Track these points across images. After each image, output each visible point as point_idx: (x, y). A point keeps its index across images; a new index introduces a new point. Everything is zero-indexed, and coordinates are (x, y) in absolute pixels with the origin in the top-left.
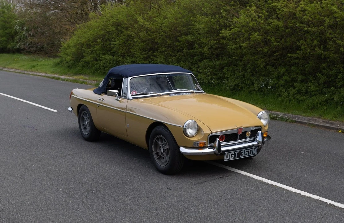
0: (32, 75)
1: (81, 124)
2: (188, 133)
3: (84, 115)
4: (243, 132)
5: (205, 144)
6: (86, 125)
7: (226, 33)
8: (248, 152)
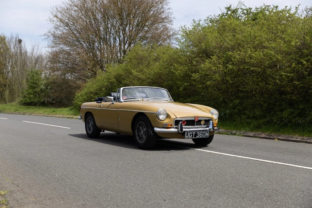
0: (53, 117)
1: (87, 127)
2: (160, 118)
3: (89, 120)
4: (198, 120)
5: (171, 125)
6: (91, 127)
7: (195, 76)
8: (202, 134)
